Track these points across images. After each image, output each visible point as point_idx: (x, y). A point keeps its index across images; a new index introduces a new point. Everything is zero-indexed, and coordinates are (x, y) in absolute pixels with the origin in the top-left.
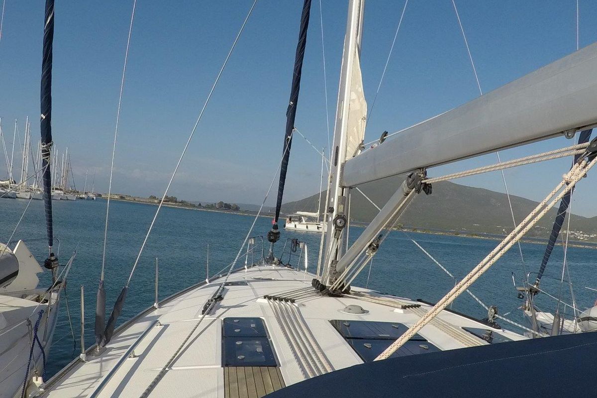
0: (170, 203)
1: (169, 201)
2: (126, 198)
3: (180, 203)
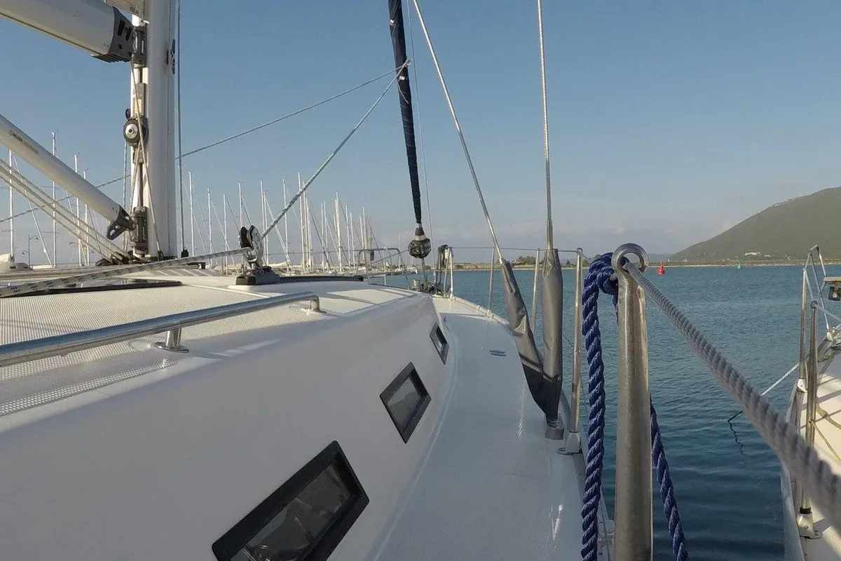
0: (526, 265)
1: (524, 264)
2: (465, 267)
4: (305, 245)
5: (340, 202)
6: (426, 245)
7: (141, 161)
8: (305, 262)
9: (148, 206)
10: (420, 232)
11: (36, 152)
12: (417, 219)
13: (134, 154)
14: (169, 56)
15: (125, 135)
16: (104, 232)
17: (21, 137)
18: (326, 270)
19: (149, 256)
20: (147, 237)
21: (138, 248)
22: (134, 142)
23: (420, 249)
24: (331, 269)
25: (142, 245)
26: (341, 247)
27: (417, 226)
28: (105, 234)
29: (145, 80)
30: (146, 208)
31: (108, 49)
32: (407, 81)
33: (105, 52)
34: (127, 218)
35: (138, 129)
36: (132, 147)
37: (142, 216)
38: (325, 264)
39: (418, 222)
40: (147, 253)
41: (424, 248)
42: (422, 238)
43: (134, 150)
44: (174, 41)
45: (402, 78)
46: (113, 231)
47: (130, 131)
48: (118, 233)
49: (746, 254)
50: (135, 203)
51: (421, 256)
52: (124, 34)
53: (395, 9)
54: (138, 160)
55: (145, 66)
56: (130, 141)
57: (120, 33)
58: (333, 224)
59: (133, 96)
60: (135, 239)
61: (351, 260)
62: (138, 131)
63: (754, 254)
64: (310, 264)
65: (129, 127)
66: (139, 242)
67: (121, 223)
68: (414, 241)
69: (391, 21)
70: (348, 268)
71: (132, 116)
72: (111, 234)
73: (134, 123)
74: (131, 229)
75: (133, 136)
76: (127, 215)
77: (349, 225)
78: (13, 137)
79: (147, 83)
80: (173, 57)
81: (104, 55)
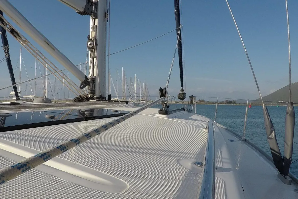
0: (201, 103)
3: (206, 102)
4: (124, 93)
5: (137, 78)
6: (184, 95)
7: (94, 57)
8: (124, 99)
9: (96, 76)
10: (182, 90)
11: (54, 50)
12: (181, 85)
13: (91, 54)
14: (106, 15)
15: (87, 46)
16: (79, 85)
17: (48, 43)
18: (131, 101)
19: (95, 96)
20: (95, 89)
21: (91, 93)
22: (91, 49)
23: (182, 96)
24: (132, 101)
25: (93, 92)
26: (136, 94)
27: (181, 88)
28: (79, 87)
29: (97, 24)
30: (95, 77)
31: (83, 9)
34: (88, 80)
35: (94, 43)
36: (90, 51)
37: (94, 80)
38: (130, 99)
40: (95, 95)
42: (183, 92)
43: (91, 52)
44: (108, 8)
46: (82, 86)
47: (90, 44)
48: (84, 86)
50: (91, 74)
51: (182, 99)
52: (90, 4)
53: (177, 6)
54: (93, 57)
55: (97, 18)
56: (90, 49)
57: (88, 4)
58: (134, 85)
59: (91, 30)
60: (90, 89)
61: (140, 98)
62: (94, 44)
63: (282, 101)
64: (125, 99)
65: (89, 43)
66: (92, 91)
67: (86, 82)
68: (180, 93)
69: (175, 10)
70: (138, 101)
71: (90, 38)
72: (81, 87)
73: (91, 41)
74: (89, 85)
75: (91, 46)
76: (88, 79)
77: (139, 86)
78: (45, 43)
79: (97, 25)
80: (107, 15)
81: (81, 12)
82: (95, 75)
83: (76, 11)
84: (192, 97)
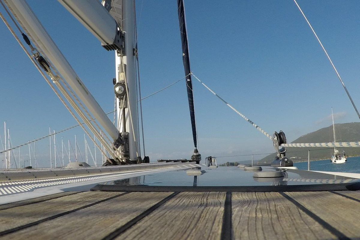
6: (199, 157)
10: (196, 151)
12: (195, 145)
14: (134, 51)
15: (116, 92)
19: (130, 160)
20: (129, 149)
21: (125, 156)
22: (121, 96)
23: (197, 159)
25: (126, 154)
27: (195, 148)
29: (125, 62)
30: (127, 133)
31: (113, 41)
32: (190, 81)
33: (111, 43)
36: (118, 99)
37: (127, 137)
39: (195, 147)
41: (199, 159)
42: (197, 154)
45: (189, 80)
47: (120, 90)
49: (291, 158)
52: (119, 35)
53: (185, 49)
54: (123, 106)
55: (125, 55)
59: (118, 71)
60: (123, 150)
63: (294, 158)
65: (118, 87)
66: (125, 152)
67: (119, 141)
68: (194, 155)
69: (183, 54)
71: (117, 82)
74: (123, 145)
75: (120, 92)
78: (77, 82)
79: (126, 64)
80: (136, 52)
81: (109, 46)
82: (128, 130)
83: (102, 44)
84: (210, 159)
